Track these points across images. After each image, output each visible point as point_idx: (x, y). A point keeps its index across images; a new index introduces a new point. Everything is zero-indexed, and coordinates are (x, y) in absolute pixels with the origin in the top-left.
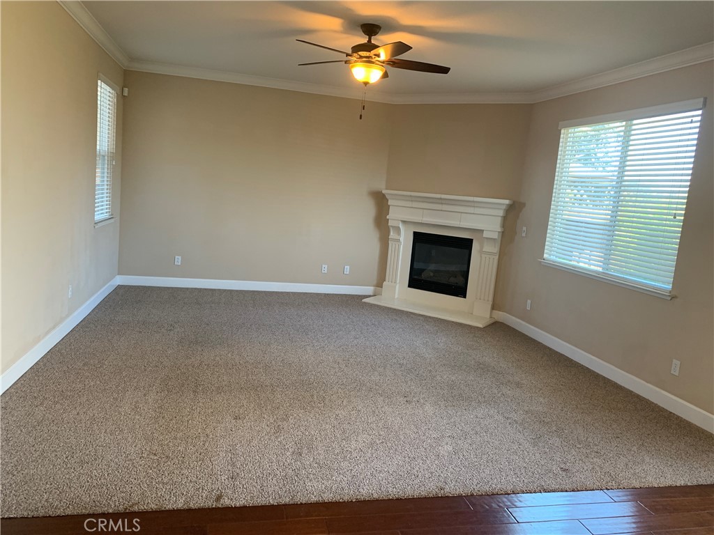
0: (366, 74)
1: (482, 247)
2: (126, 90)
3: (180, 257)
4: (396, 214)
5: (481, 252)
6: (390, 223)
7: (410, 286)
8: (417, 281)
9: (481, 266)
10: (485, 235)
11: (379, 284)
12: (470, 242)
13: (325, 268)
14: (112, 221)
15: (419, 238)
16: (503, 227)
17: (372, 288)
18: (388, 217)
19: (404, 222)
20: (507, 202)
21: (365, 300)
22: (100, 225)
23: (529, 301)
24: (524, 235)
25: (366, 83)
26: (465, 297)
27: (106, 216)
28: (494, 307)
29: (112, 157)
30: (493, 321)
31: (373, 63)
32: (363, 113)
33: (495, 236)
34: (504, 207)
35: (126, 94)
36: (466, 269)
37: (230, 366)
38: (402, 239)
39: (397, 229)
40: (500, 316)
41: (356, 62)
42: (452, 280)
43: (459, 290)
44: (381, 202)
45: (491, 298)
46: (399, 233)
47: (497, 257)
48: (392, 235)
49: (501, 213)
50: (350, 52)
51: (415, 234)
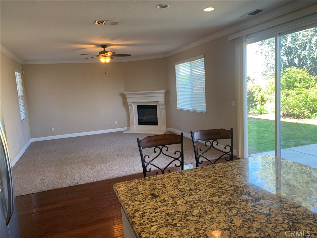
0: (105, 60)
1: (160, 107)
2: (24, 72)
3: (53, 128)
4: (130, 100)
5: (160, 109)
6: (128, 104)
7: (139, 125)
8: (141, 123)
9: (161, 113)
10: (160, 103)
11: (128, 126)
12: (156, 106)
13: (108, 124)
14: (26, 119)
15: (139, 107)
16: (165, 99)
17: (126, 128)
18: (127, 102)
19: (133, 103)
20: (164, 91)
21: (123, 132)
22: (23, 121)
23: (176, 123)
24: (171, 101)
25: (105, 63)
26: (157, 125)
27: (24, 118)
28: (167, 127)
29: (23, 97)
30: (167, 131)
31: (106, 57)
32: (106, 72)
33: (163, 103)
34: (164, 93)
35: (24, 73)
36: (156, 117)
37: (76, 157)
38: (133, 109)
39: (131, 106)
40: (170, 129)
41: (101, 57)
42: (153, 120)
43: (155, 123)
44: (124, 97)
45: (166, 124)
46: (132, 107)
47: (165, 110)
48: (130, 108)
49: (163, 95)
50: (99, 55)
51: (138, 106)
